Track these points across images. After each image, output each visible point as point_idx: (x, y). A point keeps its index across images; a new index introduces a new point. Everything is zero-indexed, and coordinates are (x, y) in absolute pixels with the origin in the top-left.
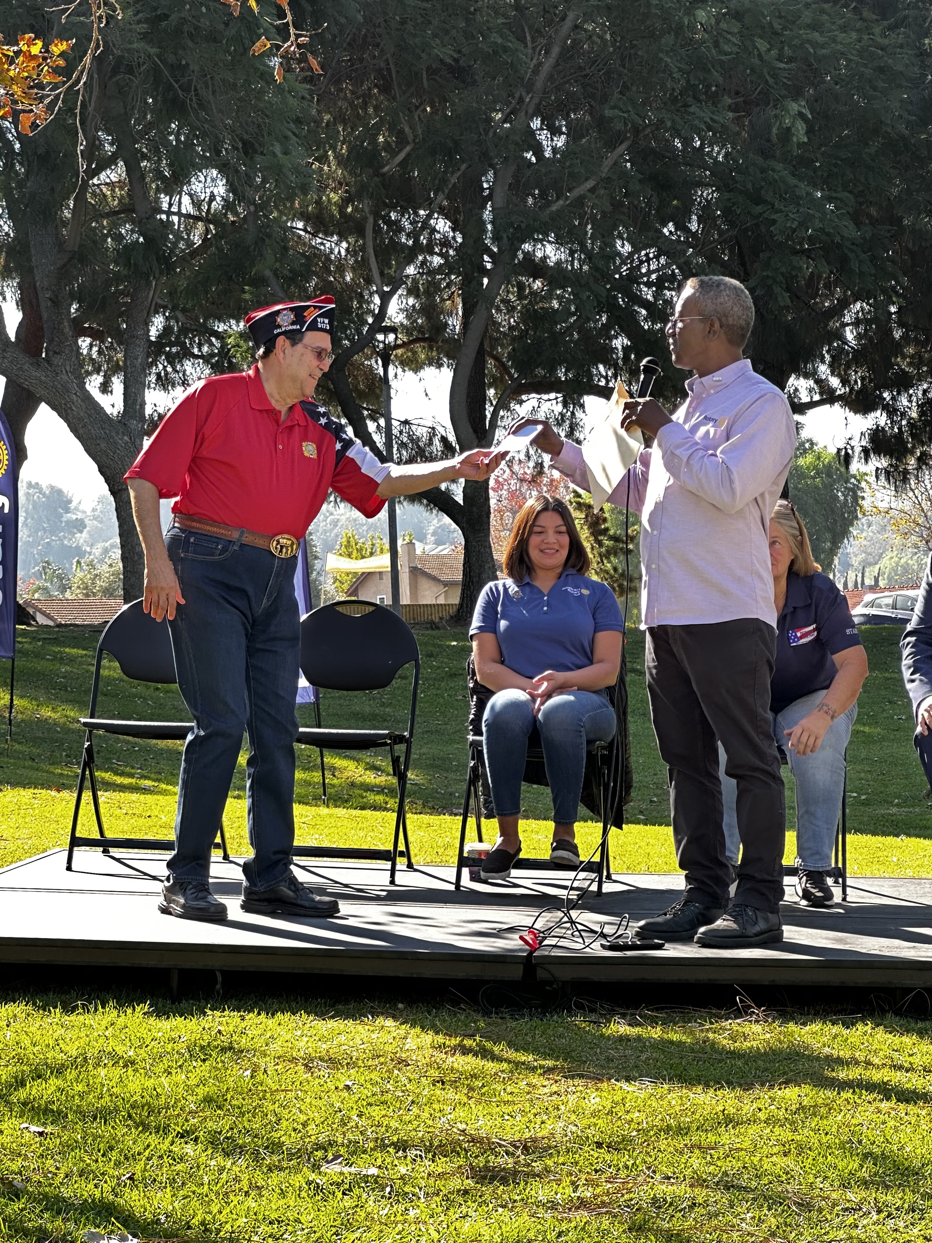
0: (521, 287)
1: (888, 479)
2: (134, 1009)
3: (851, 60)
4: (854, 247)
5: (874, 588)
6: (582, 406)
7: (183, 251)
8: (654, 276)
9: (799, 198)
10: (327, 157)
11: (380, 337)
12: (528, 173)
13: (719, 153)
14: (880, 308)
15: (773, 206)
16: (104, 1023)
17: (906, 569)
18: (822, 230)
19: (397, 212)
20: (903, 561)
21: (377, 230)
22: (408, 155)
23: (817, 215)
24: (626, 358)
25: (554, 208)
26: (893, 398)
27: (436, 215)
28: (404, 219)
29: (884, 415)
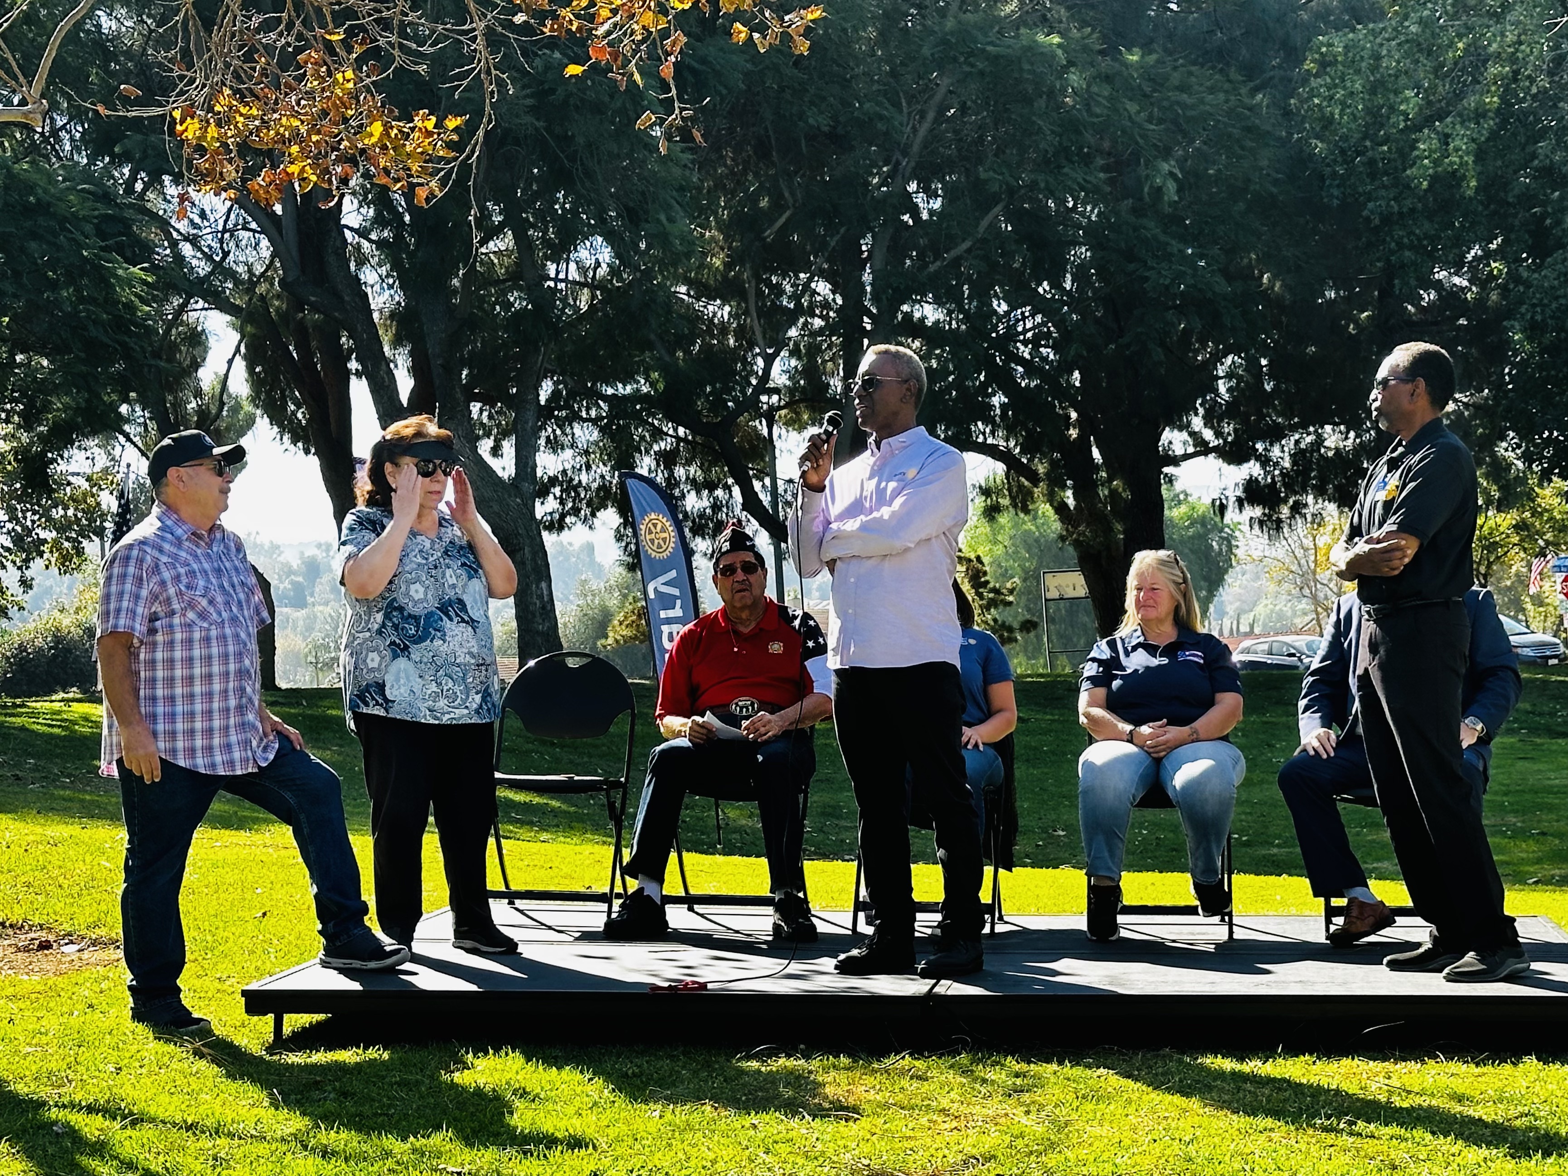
1: (1261, 527)
3: (1219, 121)
4: (1225, 303)
5: (1250, 634)
7: (569, 316)
8: (1029, 335)
9: (1171, 254)
10: (708, 222)
11: (764, 398)
12: (906, 235)
13: (1092, 211)
14: (1252, 365)
15: (1146, 263)
17: (1281, 616)
18: (1194, 286)
19: (779, 275)
20: (1277, 608)
21: (759, 295)
22: (788, 220)
23: (1190, 271)
24: (1004, 415)
25: (932, 269)
26: (1266, 450)
27: (816, 278)
28: (785, 283)
29: (1258, 465)
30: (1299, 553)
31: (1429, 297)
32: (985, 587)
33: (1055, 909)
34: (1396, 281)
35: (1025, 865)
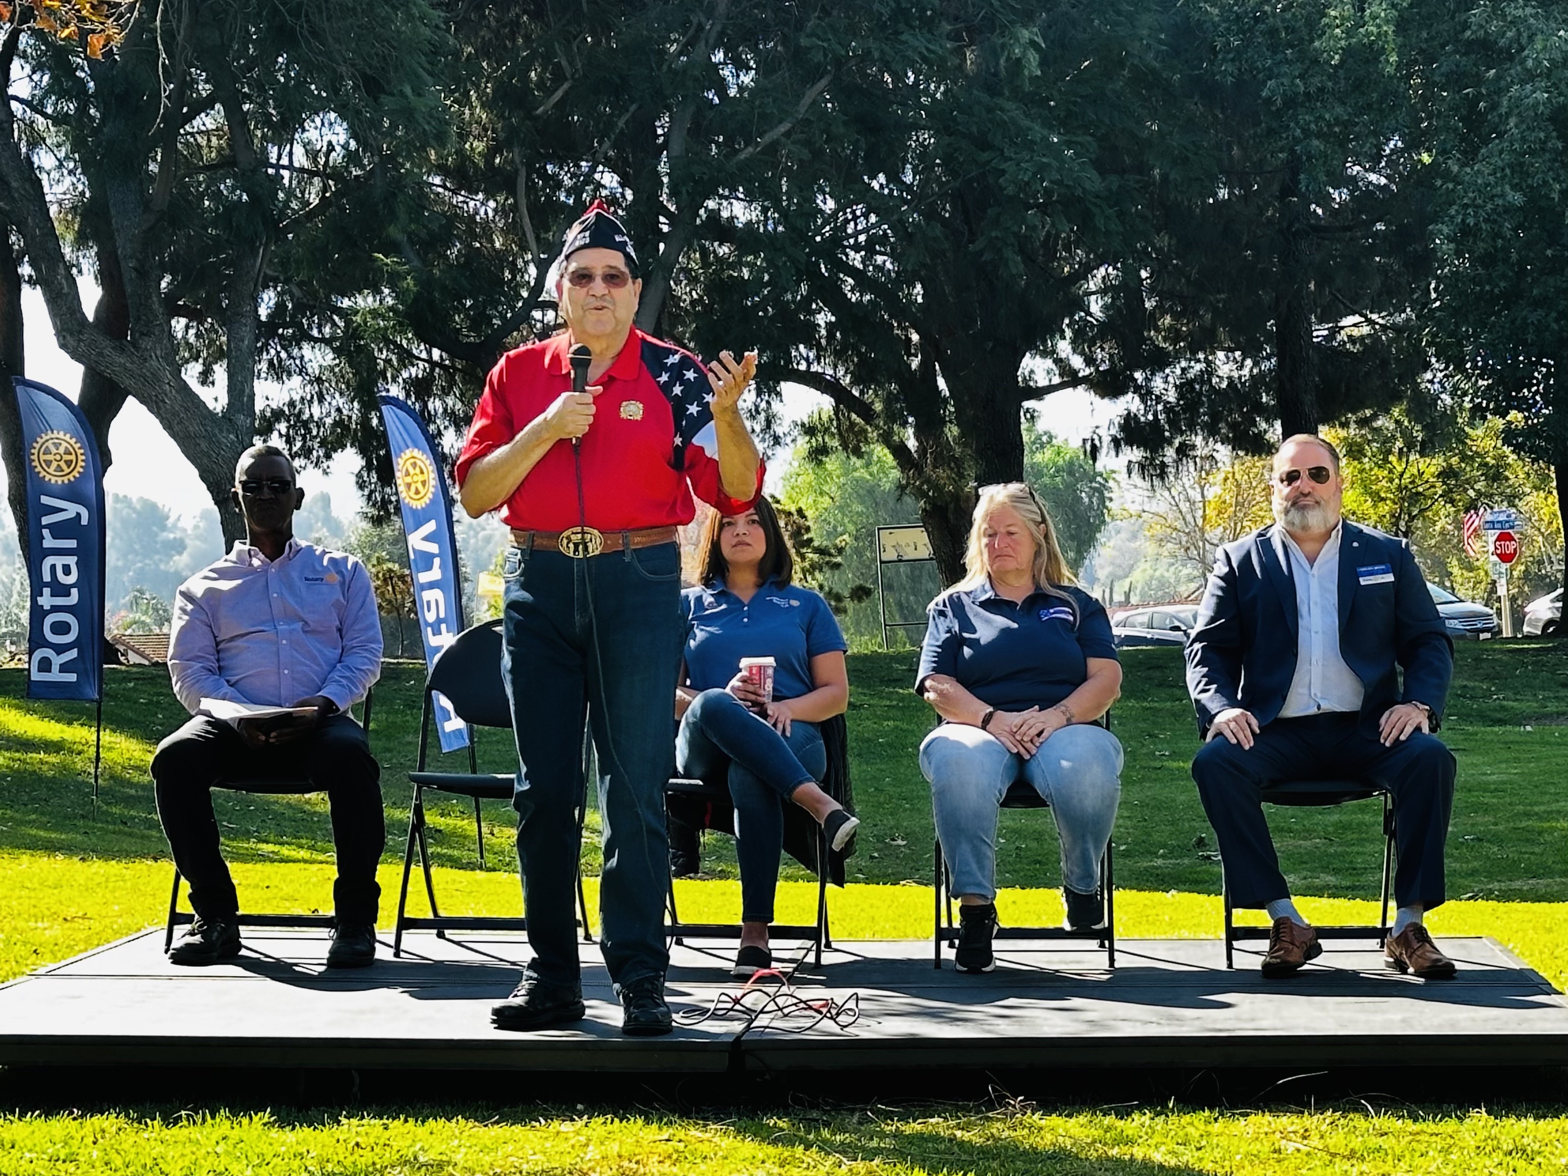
0: (704, 253)
1: (1142, 474)
2: (251, 1118)
4: (1098, 201)
5: (1126, 603)
6: (778, 394)
7: (296, 212)
8: (861, 238)
9: (1032, 142)
10: (469, 97)
11: (537, 314)
12: (711, 114)
13: (937, 88)
14: (1130, 274)
15: (1002, 151)
16: (215, 1137)
17: (1163, 584)
18: (1059, 183)
19: (555, 164)
20: (1158, 573)
21: (531, 187)
22: (566, 93)
23: (1055, 164)
24: (831, 336)
25: (742, 156)
26: (1147, 380)
27: (600, 168)
28: (562, 173)
29: (1137, 398)
30: (1184, 507)
31: (1340, 196)
32: (809, 547)
33: (894, 934)
34: (1302, 176)
35: (857, 881)
